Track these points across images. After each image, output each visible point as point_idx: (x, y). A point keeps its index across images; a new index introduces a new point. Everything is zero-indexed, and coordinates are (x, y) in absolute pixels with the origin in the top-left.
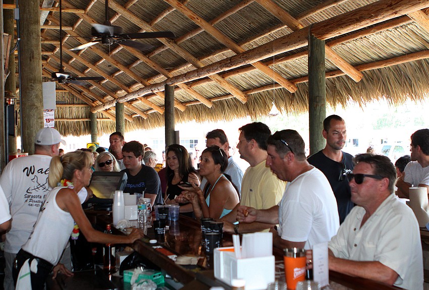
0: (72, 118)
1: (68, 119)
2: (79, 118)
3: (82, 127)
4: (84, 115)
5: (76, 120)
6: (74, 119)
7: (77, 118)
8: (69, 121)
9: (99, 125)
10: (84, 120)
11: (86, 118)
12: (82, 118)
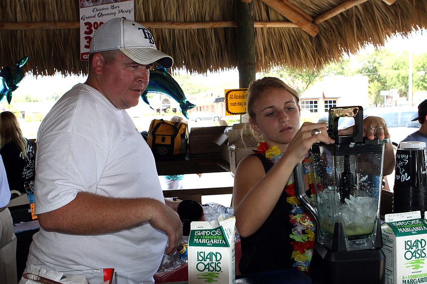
0: (185, 22)
1: (173, 22)
2: (202, 20)
3: (214, 47)
4: (217, 13)
5: (195, 27)
6: (191, 22)
7: (198, 21)
8: (177, 27)
9: (260, 43)
10: (217, 25)
11: (224, 20)
12: (212, 20)
